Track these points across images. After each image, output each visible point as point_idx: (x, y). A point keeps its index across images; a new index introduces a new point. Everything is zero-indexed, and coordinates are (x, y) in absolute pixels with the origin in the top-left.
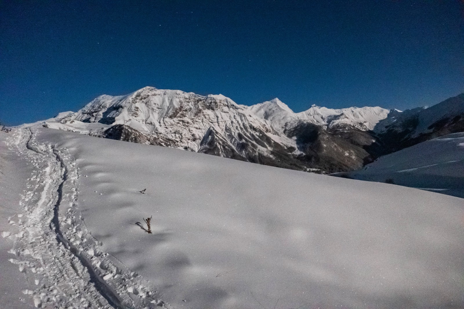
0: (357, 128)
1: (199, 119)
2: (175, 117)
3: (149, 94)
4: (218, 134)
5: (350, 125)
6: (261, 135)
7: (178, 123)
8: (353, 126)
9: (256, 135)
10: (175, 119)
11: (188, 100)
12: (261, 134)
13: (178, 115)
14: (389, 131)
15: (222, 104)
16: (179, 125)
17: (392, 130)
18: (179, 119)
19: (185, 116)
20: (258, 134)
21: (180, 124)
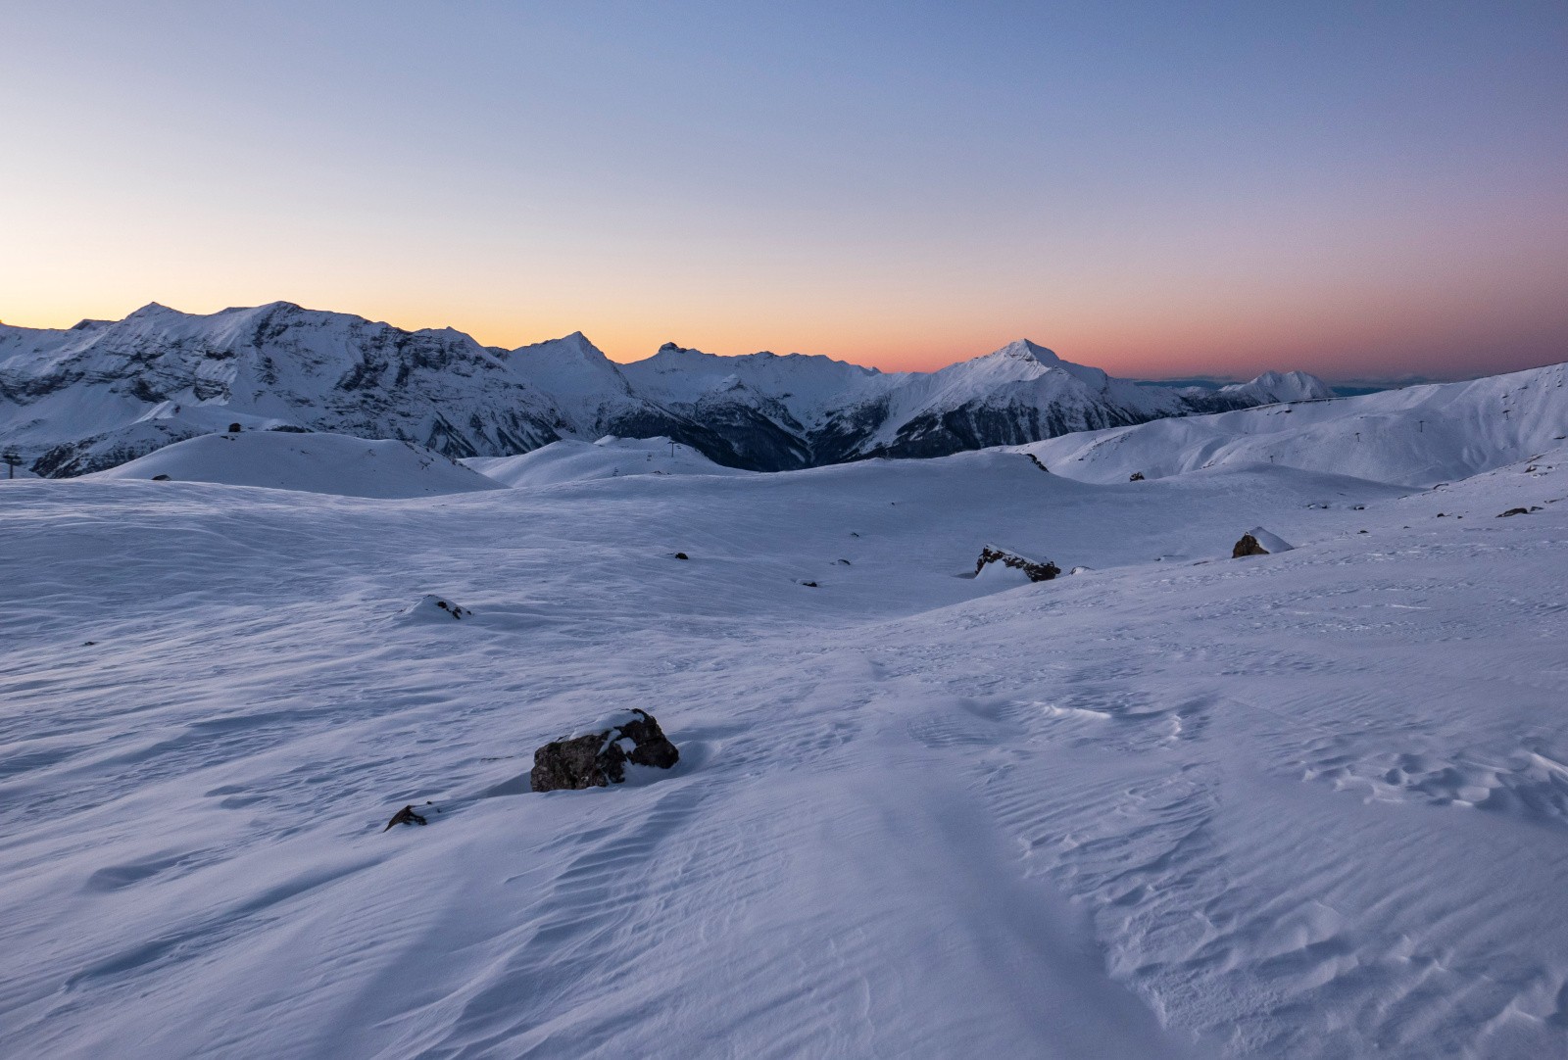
0: (761, 416)
1: (406, 392)
2: (356, 386)
3: (288, 321)
4: (452, 431)
5: (747, 407)
6: (546, 435)
7: (364, 402)
8: (754, 411)
9: (536, 434)
10: (356, 392)
11: (377, 343)
12: (547, 432)
13: (363, 382)
14: (830, 427)
15: (454, 354)
16: (365, 406)
17: (837, 425)
18: (365, 391)
19: (376, 385)
20: (539, 432)
21: (369, 404)
